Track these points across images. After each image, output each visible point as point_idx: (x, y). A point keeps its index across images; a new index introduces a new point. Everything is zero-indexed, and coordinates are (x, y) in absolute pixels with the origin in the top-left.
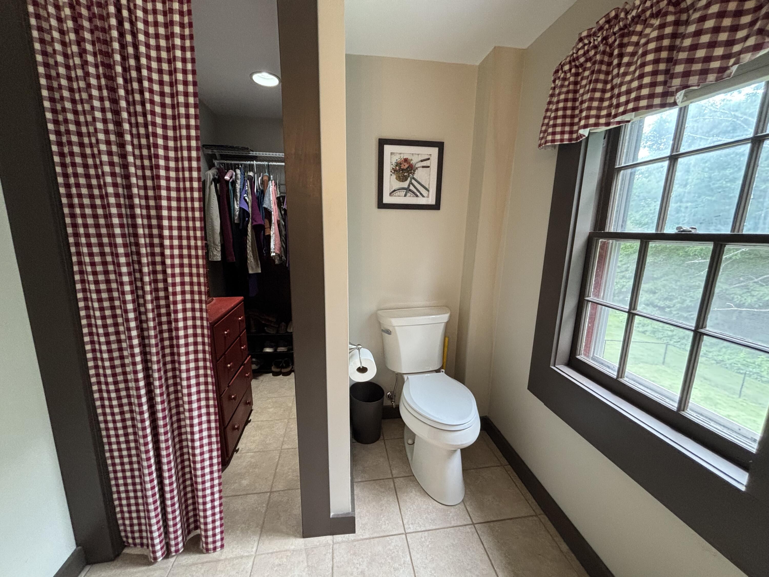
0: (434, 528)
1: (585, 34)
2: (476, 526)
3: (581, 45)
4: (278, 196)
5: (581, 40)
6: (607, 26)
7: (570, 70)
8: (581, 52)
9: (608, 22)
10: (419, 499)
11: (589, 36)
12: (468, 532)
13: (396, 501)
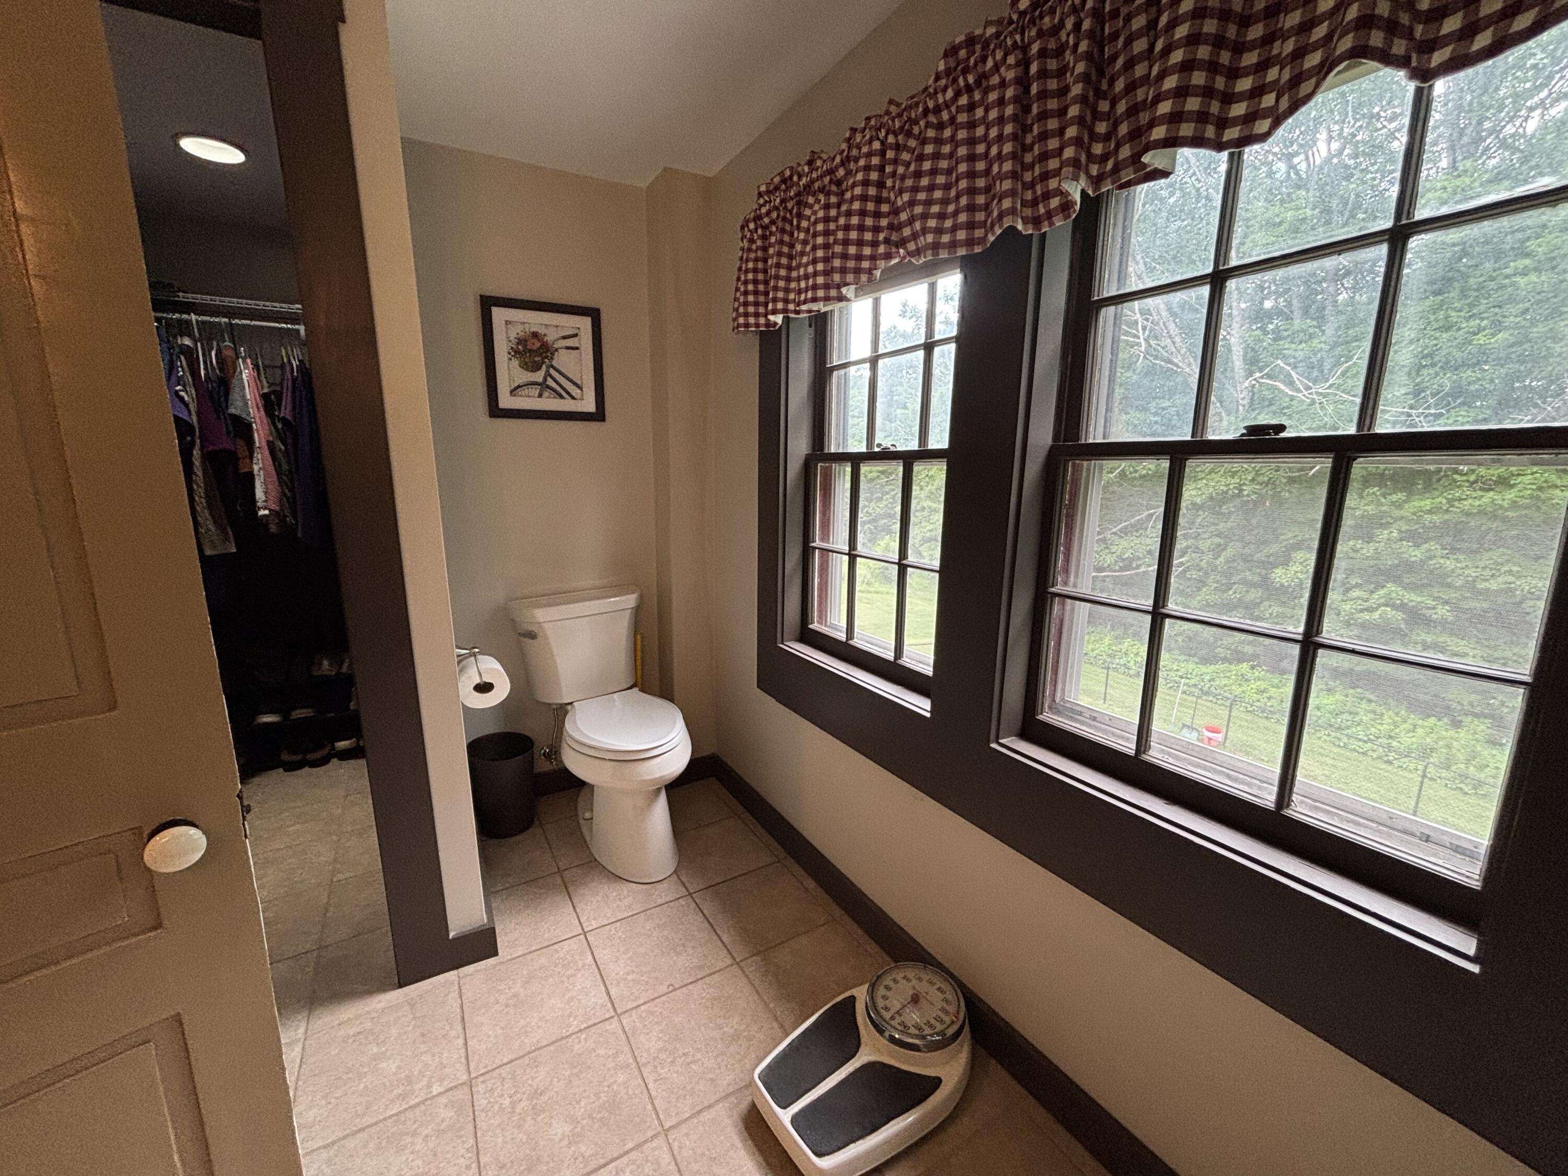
0: (630, 914)
1: (763, 188)
2: (694, 895)
3: (761, 201)
4: (266, 391)
5: (760, 195)
6: (783, 187)
7: (756, 229)
8: (764, 210)
9: (784, 181)
10: (606, 887)
11: (768, 192)
12: (682, 906)
13: (567, 897)
